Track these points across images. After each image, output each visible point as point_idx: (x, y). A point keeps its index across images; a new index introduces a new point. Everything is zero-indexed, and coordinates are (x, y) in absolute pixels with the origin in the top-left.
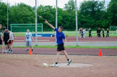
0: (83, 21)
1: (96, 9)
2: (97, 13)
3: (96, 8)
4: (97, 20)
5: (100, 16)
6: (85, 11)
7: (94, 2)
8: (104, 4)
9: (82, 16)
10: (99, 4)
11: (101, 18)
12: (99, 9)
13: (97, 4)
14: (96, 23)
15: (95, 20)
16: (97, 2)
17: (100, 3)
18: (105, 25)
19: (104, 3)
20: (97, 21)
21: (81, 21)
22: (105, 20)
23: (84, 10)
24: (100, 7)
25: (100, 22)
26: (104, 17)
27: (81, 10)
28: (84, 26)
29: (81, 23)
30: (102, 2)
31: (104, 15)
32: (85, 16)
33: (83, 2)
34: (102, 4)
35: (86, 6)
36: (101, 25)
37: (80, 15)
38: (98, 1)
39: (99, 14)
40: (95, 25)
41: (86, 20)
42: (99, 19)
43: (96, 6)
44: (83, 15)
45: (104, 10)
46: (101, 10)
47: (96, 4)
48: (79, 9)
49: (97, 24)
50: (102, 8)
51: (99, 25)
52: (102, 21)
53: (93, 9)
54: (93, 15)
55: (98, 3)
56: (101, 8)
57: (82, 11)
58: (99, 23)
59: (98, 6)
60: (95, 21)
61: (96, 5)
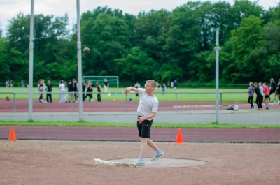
0: (16, 65)
1: (47, 34)
2: (48, 45)
3: (48, 32)
4: (50, 62)
5: (56, 51)
6: (19, 38)
7: (41, 18)
8: (66, 24)
9: (14, 50)
10: (54, 23)
11: (58, 58)
12: (54, 35)
13: (50, 23)
14: (47, 68)
15: (43, 62)
16: (48, 19)
17: (57, 21)
18: (68, 73)
19: (66, 20)
20: (48, 65)
21: (11, 62)
22: (67, 63)
23: (17, 38)
24: (56, 31)
25: (55, 66)
26: (66, 54)
27: (10, 37)
28: (19, 75)
29: (11, 69)
30: (62, 18)
31: (65, 50)
32: (21, 51)
33: (16, 18)
34: (62, 23)
35: (23, 28)
36: (58, 73)
37: (9, 49)
38: (52, 17)
39: (55, 47)
40: (45, 74)
41: (23, 62)
42: (54, 60)
43: (46, 28)
44: (17, 50)
45: (65, 37)
46: (58, 38)
47: (48, 22)
48: (7, 34)
49: (49, 72)
50: (61, 33)
51: (54, 73)
52: (61, 63)
53: (41, 35)
54: (39, 48)
55: (53, 20)
56: (59, 34)
57: (13, 40)
58: (53, 70)
59: (51, 29)
60: (44, 65)
61: (47, 24)
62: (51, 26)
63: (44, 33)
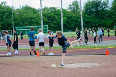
0: (88, 21)
1: (100, 8)
2: (101, 13)
5: (104, 15)
6: (89, 11)
7: (97, 2)
8: (108, 4)
9: (86, 16)
10: (103, 3)
11: (105, 18)
12: (103, 9)
13: (101, 3)
14: (100, 22)
15: (99, 20)
17: (104, 2)
18: (109, 24)
19: (108, 2)
20: (101, 21)
21: (86, 21)
22: (109, 20)
23: (88, 10)
24: (104, 6)
25: (104, 21)
26: (108, 16)
27: (85, 10)
28: (89, 26)
29: (86, 23)
30: (106, 1)
31: (108, 14)
32: (89, 16)
33: (87, 2)
34: (106, 3)
35: (90, 6)
36: (106, 24)
37: (85, 15)
38: (102, 1)
39: (104, 13)
40: (100, 24)
41: (91, 20)
42: (103, 19)
43: (100, 6)
44: (88, 15)
45: (108, 9)
46: (105, 9)
47: (100, 3)
48: (83, 9)
50: (106, 7)
51: (104, 24)
52: (106, 20)
53: (97, 9)
54: (97, 14)
55: (102, 2)
56: (105, 8)
57: (87, 11)
58: (103, 23)
59: (102, 6)
60: (99, 21)
61: (100, 4)
62: (102, 4)
63: (99, 8)
